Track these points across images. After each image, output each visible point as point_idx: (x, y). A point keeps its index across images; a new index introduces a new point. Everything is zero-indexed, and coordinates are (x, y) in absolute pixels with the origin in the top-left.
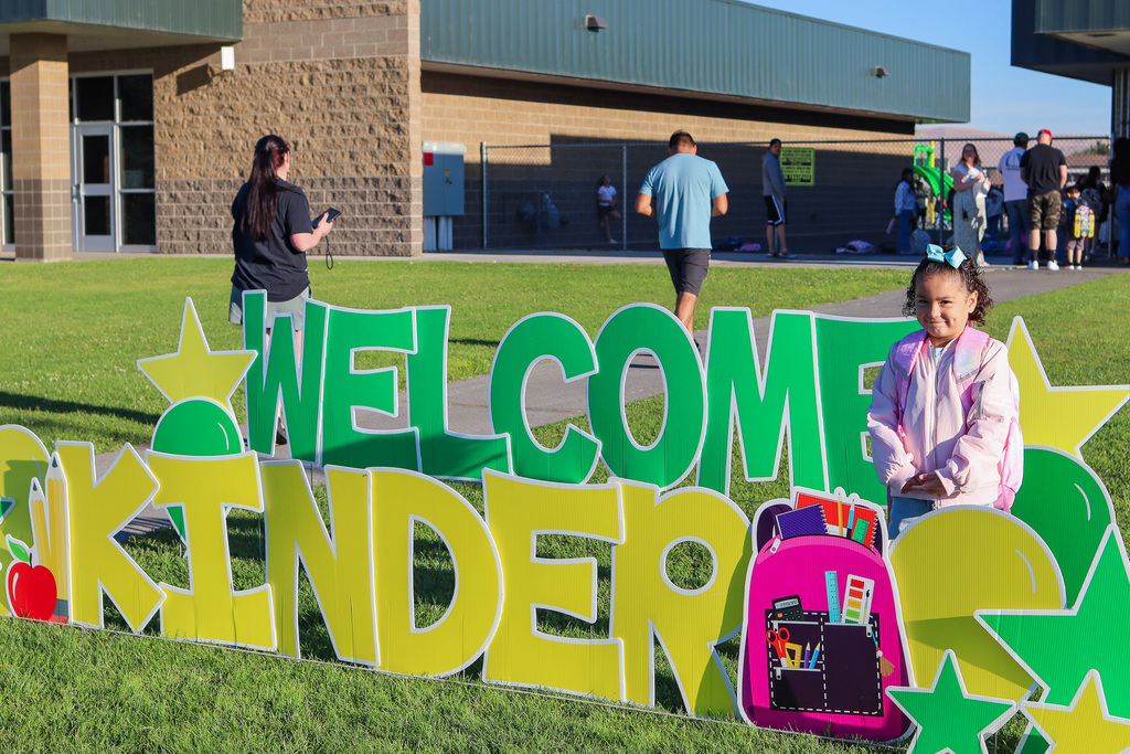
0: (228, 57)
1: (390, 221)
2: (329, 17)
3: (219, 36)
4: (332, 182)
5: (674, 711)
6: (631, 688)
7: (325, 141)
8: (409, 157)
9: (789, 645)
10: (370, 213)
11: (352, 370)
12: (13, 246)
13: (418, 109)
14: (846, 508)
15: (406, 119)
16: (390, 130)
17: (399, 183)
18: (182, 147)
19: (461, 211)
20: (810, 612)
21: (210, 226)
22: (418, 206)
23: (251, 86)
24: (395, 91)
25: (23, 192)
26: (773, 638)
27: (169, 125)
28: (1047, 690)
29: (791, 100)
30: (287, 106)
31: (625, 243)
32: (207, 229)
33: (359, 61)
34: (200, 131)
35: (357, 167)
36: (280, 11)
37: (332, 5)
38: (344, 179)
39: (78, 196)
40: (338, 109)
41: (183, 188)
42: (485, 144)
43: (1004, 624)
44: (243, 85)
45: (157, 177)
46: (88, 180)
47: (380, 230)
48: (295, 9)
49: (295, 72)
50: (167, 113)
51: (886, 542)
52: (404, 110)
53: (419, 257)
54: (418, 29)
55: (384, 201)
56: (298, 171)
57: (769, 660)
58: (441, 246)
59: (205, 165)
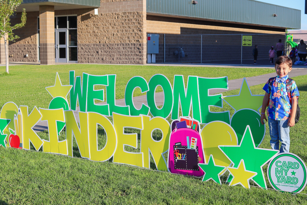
0: (96, 12)
1: (138, 55)
2: (122, 2)
3: (94, 6)
4: (123, 45)
5: (154, 169)
6: (145, 164)
7: (121, 34)
8: (143, 38)
9: (179, 154)
10: (133, 53)
11: (94, 90)
12: (40, 61)
13: (146, 25)
14: (191, 121)
15: (142, 28)
16: (138, 31)
17: (140, 45)
18: (84, 35)
19: (158, 53)
20: (183, 146)
21: (91, 56)
22: (145, 51)
24: (140, 21)
25: (42, 47)
26: (175, 152)
27: (81, 29)
28: (234, 164)
30: (111, 24)
31: (201, 61)
32: (91, 57)
33: (130, 12)
34: (89, 31)
35: (129, 40)
38: (126, 44)
39: (57, 48)
40: (125, 25)
41: (84, 46)
43: (224, 149)
44: (100, 19)
45: (78, 43)
46: (60, 44)
47: (135, 57)
49: (113, 15)
50: (80, 26)
51: (200, 130)
52: (142, 26)
53: (145, 64)
54: (146, 4)
55: (136, 50)
56: (114, 42)
57: (174, 157)
58: (152, 62)
59: (90, 40)
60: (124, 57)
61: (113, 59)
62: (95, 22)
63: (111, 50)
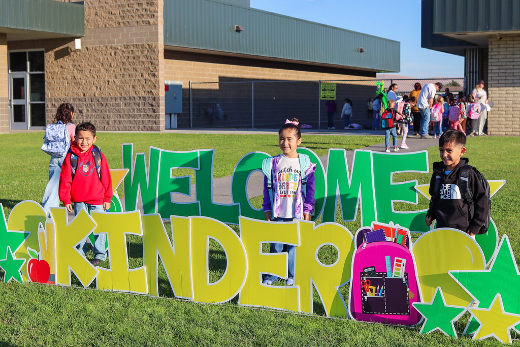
0: (78, 43)
1: (151, 116)
2: (123, 26)
3: (74, 34)
4: (125, 99)
6: (302, 306)
7: (121, 80)
8: (159, 88)
9: (370, 287)
10: (142, 112)
11: (171, 177)
13: (163, 66)
14: (394, 230)
15: (158, 71)
16: (150, 76)
17: (154, 99)
18: (57, 83)
19: (181, 111)
22: (163, 109)
23: (88, 56)
24: (153, 58)
26: (363, 284)
27: (51, 73)
28: (478, 302)
29: (323, 62)
30: (104, 65)
31: (253, 125)
33: (136, 45)
34: (66, 76)
35: (136, 92)
36: (101, 23)
37: (124, 21)
38: (130, 97)
39: (10, 105)
40: (127, 66)
41: (58, 101)
42: (191, 82)
43: (460, 276)
44: (85, 56)
45: (46, 97)
46: (15, 98)
47: (146, 119)
48: (108, 22)
49: (108, 50)
50: (51, 68)
51: (411, 244)
52: (156, 67)
53: (163, 131)
54: (163, 31)
55: (148, 107)
56: (109, 94)
58: (172, 126)
59: (68, 91)
60: (126, 120)
61: (108, 123)
62: (76, 62)
63: (104, 108)
